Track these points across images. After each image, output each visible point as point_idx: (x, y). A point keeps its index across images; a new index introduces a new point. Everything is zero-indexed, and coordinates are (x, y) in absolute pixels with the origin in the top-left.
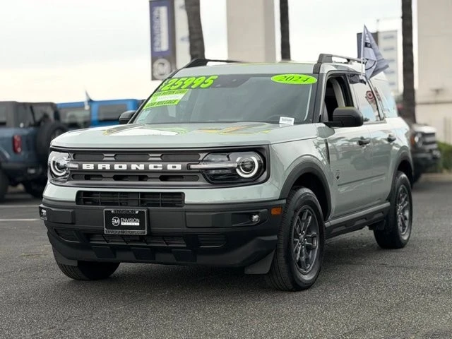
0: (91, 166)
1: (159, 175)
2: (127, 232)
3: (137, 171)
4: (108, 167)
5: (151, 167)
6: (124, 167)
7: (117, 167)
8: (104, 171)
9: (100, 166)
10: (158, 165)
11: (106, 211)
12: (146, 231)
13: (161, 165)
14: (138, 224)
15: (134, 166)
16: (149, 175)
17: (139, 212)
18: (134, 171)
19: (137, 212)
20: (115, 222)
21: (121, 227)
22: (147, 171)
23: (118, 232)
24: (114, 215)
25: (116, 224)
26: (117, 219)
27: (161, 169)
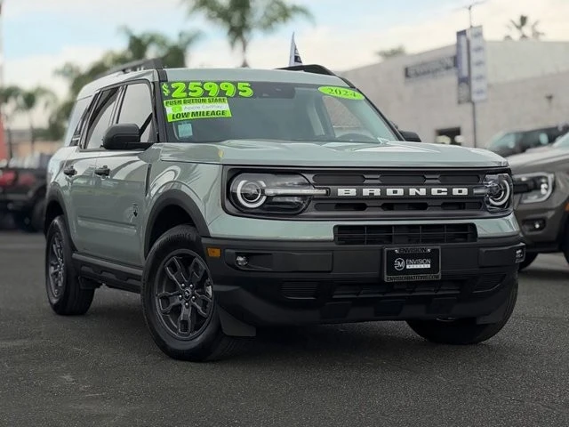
0: (352, 192)
1: (440, 202)
2: (415, 278)
3: (417, 197)
4: (377, 192)
5: (434, 191)
6: (400, 192)
7: (390, 192)
8: (372, 197)
9: (366, 192)
10: (443, 190)
11: (388, 252)
12: (439, 273)
13: (446, 190)
14: (429, 266)
15: (412, 191)
16: (429, 202)
17: (432, 250)
18: (412, 198)
19: (429, 250)
20: (399, 264)
21: (406, 271)
22: (429, 196)
24: (398, 256)
25: (400, 268)
26: (401, 261)
27: (446, 194)
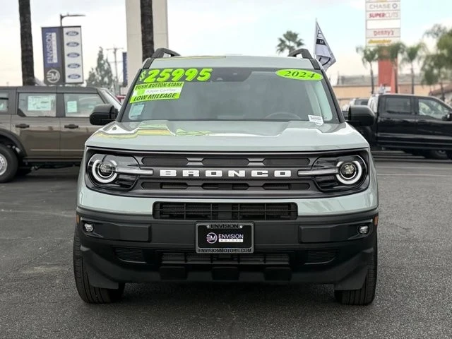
0: (173, 173)
1: (262, 183)
2: (228, 250)
3: (236, 178)
4: (196, 173)
5: (254, 173)
6: (219, 173)
7: (208, 173)
8: (191, 178)
9: (186, 173)
10: (263, 172)
11: (199, 227)
12: (252, 248)
13: (267, 172)
14: (242, 241)
15: (232, 173)
16: (250, 183)
17: (244, 227)
18: (231, 179)
19: (241, 227)
20: (211, 238)
21: (218, 244)
22: (248, 178)
23: (215, 250)
24: (209, 231)
25: (212, 241)
26: (213, 236)
27: (267, 175)
